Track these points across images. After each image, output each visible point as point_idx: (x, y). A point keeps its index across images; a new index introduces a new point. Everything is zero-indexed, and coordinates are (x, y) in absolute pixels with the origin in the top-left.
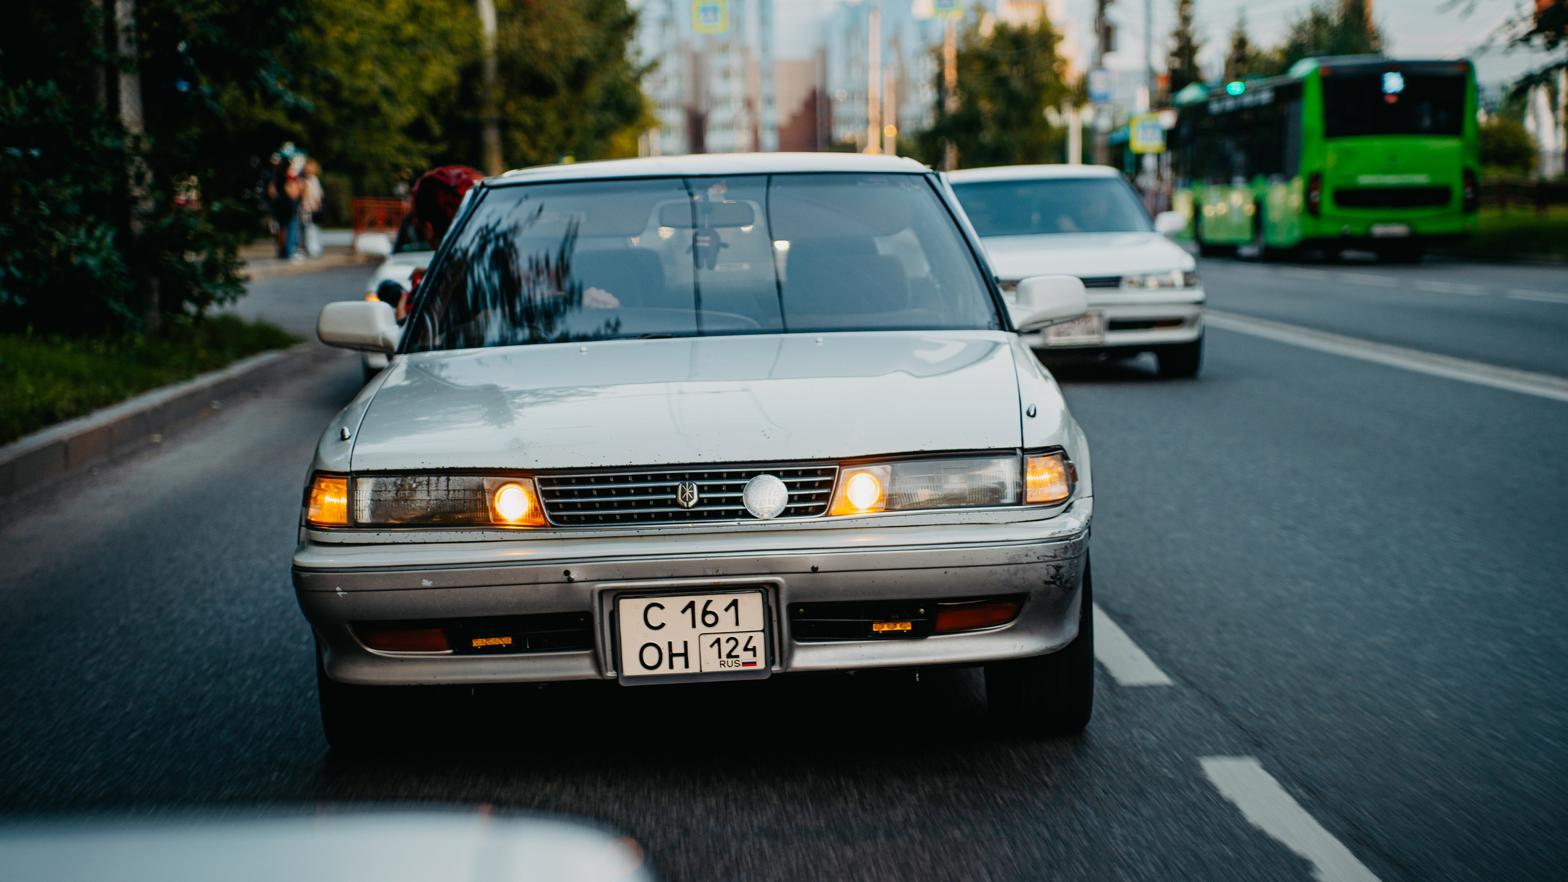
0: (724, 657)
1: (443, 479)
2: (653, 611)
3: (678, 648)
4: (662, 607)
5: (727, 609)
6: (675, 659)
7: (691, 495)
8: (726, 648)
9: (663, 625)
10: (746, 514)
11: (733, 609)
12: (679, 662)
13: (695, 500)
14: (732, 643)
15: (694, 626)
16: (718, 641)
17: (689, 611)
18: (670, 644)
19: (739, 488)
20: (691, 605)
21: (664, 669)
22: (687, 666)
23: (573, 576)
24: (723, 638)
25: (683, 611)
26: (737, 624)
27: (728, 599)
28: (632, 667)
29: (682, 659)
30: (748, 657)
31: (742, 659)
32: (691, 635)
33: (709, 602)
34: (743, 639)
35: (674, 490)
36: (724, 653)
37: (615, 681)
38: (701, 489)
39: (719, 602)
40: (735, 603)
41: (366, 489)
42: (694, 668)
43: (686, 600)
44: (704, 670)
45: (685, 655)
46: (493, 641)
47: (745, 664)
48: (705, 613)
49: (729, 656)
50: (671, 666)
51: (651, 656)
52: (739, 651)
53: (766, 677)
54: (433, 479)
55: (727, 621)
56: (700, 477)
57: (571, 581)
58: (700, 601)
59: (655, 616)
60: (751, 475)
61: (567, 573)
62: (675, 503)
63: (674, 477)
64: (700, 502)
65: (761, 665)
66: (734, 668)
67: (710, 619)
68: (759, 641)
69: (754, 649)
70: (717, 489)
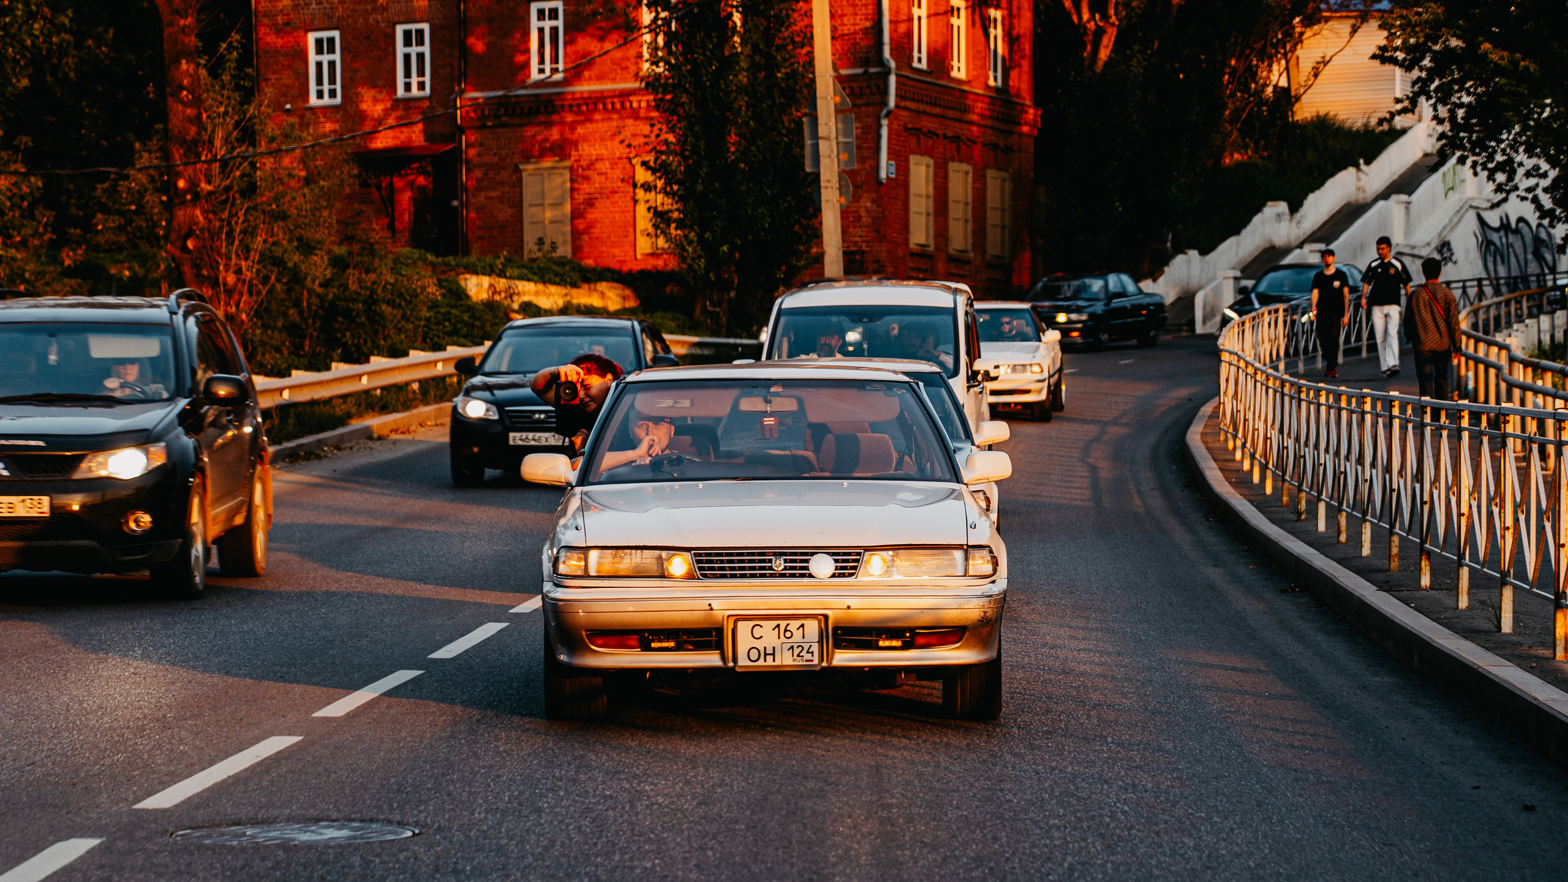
0: (795, 657)
1: (639, 551)
2: (757, 628)
3: (769, 651)
4: (760, 626)
5: (798, 629)
6: (768, 657)
7: (779, 565)
8: (797, 651)
9: (762, 637)
10: (811, 576)
11: (801, 629)
12: (770, 658)
13: (782, 567)
14: (800, 649)
15: (779, 638)
16: (792, 647)
17: (776, 629)
18: (765, 648)
19: (807, 561)
20: (778, 626)
21: (761, 662)
22: (773, 661)
23: (713, 606)
24: (795, 645)
25: (773, 629)
26: (804, 638)
27: (799, 623)
28: (743, 661)
29: (772, 657)
30: (809, 657)
31: (805, 658)
32: (777, 643)
33: (788, 624)
34: (806, 647)
35: (770, 561)
36: (796, 653)
37: (733, 669)
38: (786, 561)
39: (794, 625)
40: (802, 626)
41: (593, 555)
42: (778, 662)
43: (776, 623)
44: (784, 664)
45: (773, 654)
46: (666, 644)
47: (807, 661)
48: (786, 631)
49: (798, 656)
50: (765, 661)
51: (754, 654)
52: (804, 653)
53: (819, 669)
54: (634, 551)
55: (798, 634)
56: (785, 554)
57: (712, 609)
58: (783, 624)
59: (757, 632)
60: (813, 554)
61: (709, 605)
62: (771, 568)
63: (770, 554)
64: (785, 568)
65: (816, 662)
66: (801, 664)
67: (788, 634)
68: (815, 648)
69: (812, 653)
70: (795, 561)
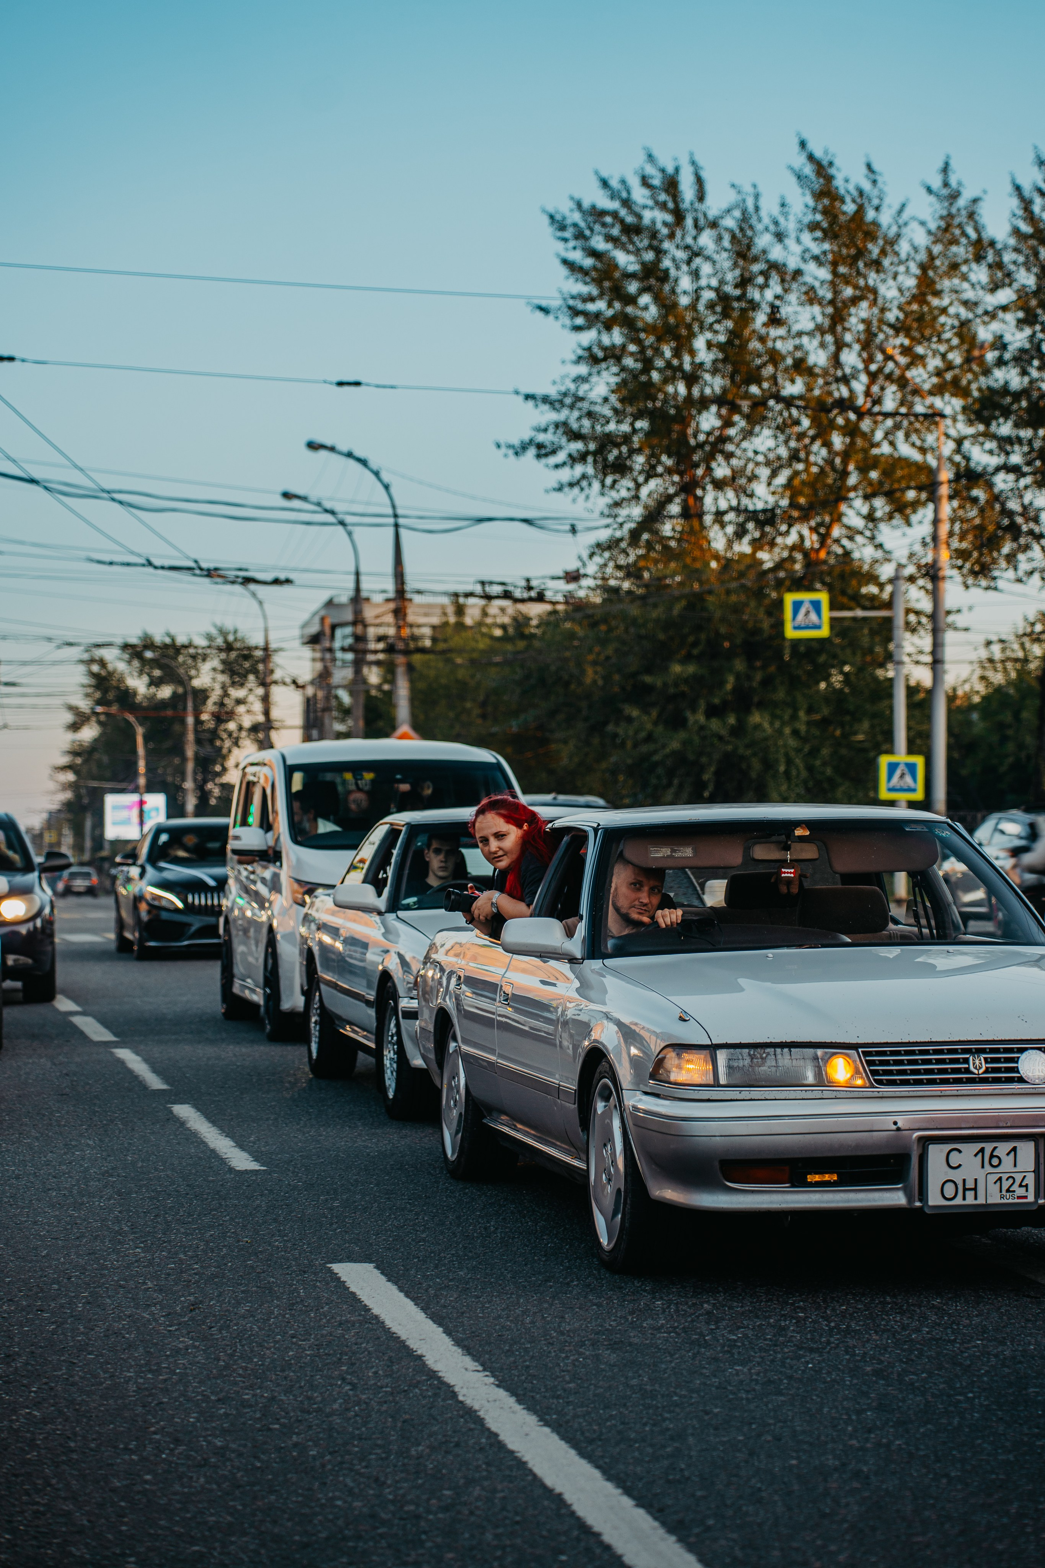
0: (1004, 1192)
1: (786, 1050)
2: (954, 1154)
3: (970, 1184)
4: (960, 1151)
5: (1008, 1154)
6: (967, 1193)
7: (978, 1065)
8: (1006, 1185)
9: (960, 1165)
10: (1021, 1080)
11: (1012, 1153)
12: (970, 1195)
13: (984, 1069)
14: (1011, 1181)
15: (983, 1167)
16: (1000, 1179)
17: (980, 1155)
18: (964, 1180)
19: (1015, 1060)
20: (982, 1150)
21: (958, 1201)
22: (976, 1198)
23: (900, 1124)
24: (1005, 1176)
25: (976, 1155)
26: (1015, 1166)
27: (1008, 1146)
28: (934, 1199)
29: (973, 1192)
30: (1021, 1192)
31: (1016, 1194)
32: (980, 1174)
33: (995, 1148)
34: (1018, 1178)
35: (966, 1061)
36: (1005, 1188)
37: (921, 1209)
38: (987, 1060)
39: (1003, 1148)
40: (1014, 1149)
41: (722, 1057)
42: (981, 1201)
43: (979, 1146)
44: (989, 1202)
45: (975, 1189)
46: (827, 1177)
47: (1019, 1198)
48: (992, 1156)
49: (1008, 1191)
50: (964, 1199)
51: (949, 1190)
52: (1015, 1187)
53: (1035, 1208)
54: (779, 1050)
55: (1008, 1162)
56: (983, 1051)
57: (898, 1129)
58: (988, 1147)
59: (955, 1159)
60: (1022, 1051)
61: (895, 1123)
62: (967, 1071)
63: (965, 1051)
64: (988, 1071)
65: (1031, 1198)
66: (1010, 1201)
67: (995, 1162)
68: (1030, 1180)
69: (1026, 1186)
70: (997, 1060)
